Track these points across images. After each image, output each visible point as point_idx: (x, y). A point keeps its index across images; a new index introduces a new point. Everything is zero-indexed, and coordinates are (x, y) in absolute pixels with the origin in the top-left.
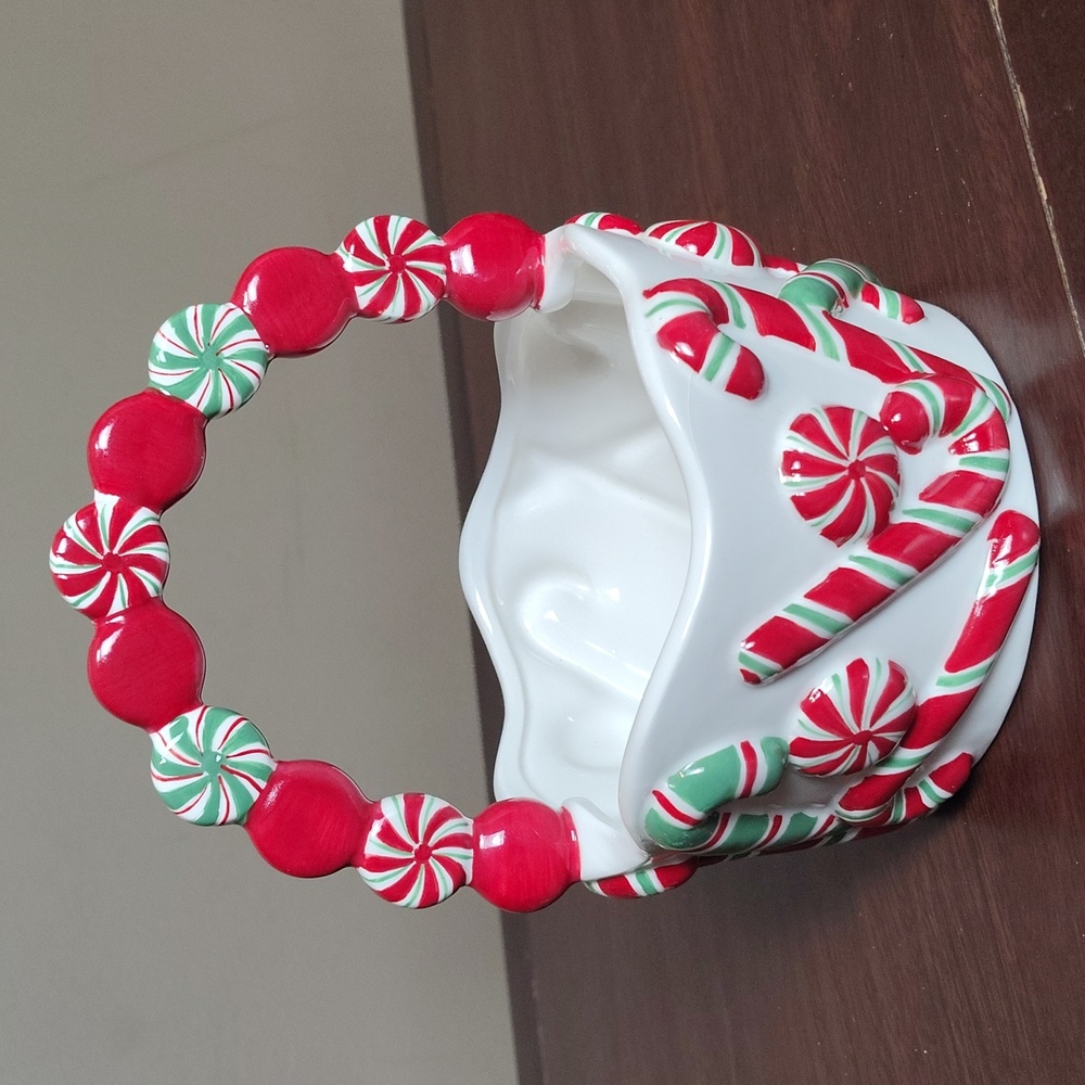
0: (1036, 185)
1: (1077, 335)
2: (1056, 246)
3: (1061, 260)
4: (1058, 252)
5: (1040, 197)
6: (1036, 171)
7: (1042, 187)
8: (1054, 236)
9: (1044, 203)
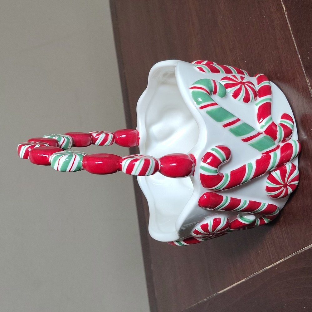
0: (282, 7)
1: (294, 44)
2: (288, 22)
3: (289, 26)
4: (289, 24)
5: (283, 10)
6: (282, 3)
7: (284, 7)
8: (287, 20)
9: (285, 11)
